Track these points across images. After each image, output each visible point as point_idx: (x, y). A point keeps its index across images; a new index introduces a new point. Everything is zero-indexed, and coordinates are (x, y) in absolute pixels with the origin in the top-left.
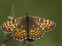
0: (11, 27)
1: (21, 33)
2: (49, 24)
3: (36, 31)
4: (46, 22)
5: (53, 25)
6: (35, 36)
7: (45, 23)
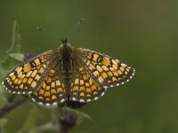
0: (28, 78)
1: (51, 88)
2: (119, 69)
3: (87, 81)
4: (112, 64)
5: (126, 73)
6: (86, 94)
7: (109, 67)
